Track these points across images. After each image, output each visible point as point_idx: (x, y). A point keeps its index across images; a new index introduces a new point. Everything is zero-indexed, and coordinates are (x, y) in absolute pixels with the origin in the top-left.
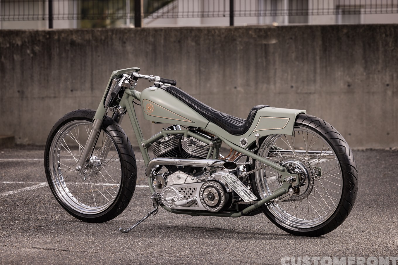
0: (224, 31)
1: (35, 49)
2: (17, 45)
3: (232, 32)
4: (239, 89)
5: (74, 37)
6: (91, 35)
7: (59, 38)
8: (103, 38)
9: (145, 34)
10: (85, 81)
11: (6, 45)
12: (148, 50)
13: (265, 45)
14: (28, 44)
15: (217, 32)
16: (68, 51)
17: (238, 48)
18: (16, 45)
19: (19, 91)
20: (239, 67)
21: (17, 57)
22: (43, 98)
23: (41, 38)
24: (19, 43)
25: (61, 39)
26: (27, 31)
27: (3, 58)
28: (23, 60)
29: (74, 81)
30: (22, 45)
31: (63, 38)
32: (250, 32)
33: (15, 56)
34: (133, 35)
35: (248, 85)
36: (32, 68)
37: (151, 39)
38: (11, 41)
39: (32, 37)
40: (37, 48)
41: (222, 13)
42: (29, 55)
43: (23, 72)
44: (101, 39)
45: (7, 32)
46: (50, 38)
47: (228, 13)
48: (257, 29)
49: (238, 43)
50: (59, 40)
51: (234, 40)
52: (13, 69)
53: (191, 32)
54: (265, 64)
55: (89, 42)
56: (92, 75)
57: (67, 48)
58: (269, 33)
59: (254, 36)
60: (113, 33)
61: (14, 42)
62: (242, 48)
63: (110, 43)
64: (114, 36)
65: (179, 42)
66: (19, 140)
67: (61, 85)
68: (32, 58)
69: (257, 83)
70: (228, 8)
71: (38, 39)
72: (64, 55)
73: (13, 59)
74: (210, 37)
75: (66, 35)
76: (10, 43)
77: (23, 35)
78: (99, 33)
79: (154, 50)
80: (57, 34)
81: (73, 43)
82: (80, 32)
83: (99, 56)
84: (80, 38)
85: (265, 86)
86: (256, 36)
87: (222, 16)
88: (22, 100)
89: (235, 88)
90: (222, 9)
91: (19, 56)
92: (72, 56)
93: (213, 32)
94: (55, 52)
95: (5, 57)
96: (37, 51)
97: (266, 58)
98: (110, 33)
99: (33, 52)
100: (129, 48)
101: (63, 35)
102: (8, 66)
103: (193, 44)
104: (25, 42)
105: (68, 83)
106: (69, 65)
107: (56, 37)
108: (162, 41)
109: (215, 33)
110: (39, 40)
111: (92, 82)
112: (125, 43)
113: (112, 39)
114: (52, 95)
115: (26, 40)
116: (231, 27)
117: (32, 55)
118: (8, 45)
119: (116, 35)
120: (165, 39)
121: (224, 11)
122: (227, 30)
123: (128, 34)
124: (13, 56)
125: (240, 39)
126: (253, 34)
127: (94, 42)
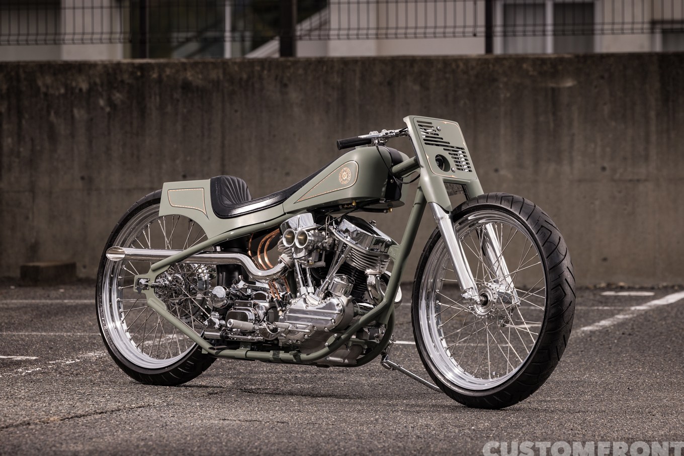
0: (474, 64)
1: (114, 98)
2: (81, 90)
3: (491, 66)
4: (503, 172)
5: (189, 75)
6: (221, 71)
7: (160, 76)
8: (245, 76)
9: (325, 68)
10: (209, 158)
11: (58, 89)
12: (330, 100)
13: (553, 89)
14: (100, 89)
15: (461, 65)
16: (178, 101)
17: (502, 96)
18: (77, 91)
19: (83, 178)
20: (502, 131)
21: (79, 114)
22: (129, 190)
23: (126, 77)
24: (84, 86)
25: (165, 79)
26: (100, 63)
27: (52, 114)
28: (92, 120)
29: (188, 159)
30: (90, 91)
31: (168, 76)
32: (525, 66)
33: (76, 111)
34: (301, 71)
35: (521, 166)
36: (109, 134)
37: (336, 79)
38: (69, 82)
39: (108, 74)
40: (118, 96)
41: (471, 30)
42: (102, 108)
43: (90, 142)
44: (241, 79)
45: (60, 65)
46: (142, 76)
47: (481, 30)
48: (538, 59)
49: (501, 86)
50: (160, 80)
51: (495, 80)
52: (73, 135)
53: (412, 66)
54: (552, 125)
55: (217, 84)
56: (223, 146)
57: (175, 96)
58: (560, 68)
59: (531, 73)
60: (263, 68)
61: (74, 84)
62: (508, 95)
63: (257, 86)
64: (265, 72)
65: (390, 84)
66: (83, 270)
67: (164, 166)
68: (109, 114)
69: (537, 162)
70: (481, 20)
71: (119, 79)
72: (169, 109)
73: (73, 117)
74: (448, 75)
75: (173, 71)
76: (66, 86)
77: (91, 72)
78: (236, 68)
79: (342, 100)
80: (156, 70)
81: (186, 87)
82: (200, 66)
83: (236, 111)
84: (200, 76)
85: (552, 166)
86: (535, 73)
87: (471, 34)
88: (89, 194)
89: (496, 170)
90: (470, 22)
91: (83, 112)
92: (185, 110)
93: (454, 66)
94: (153, 103)
95: (57, 113)
96: (118, 102)
97: (554, 114)
98: (258, 68)
99: (110, 102)
100: (294, 95)
101: (168, 71)
102: (62, 129)
103: (417, 88)
104: (95, 84)
105: (178, 162)
106: (179, 128)
107: (155, 76)
108: (357, 83)
109: (458, 66)
110: (122, 81)
111: (223, 159)
112: (286, 85)
113: (261, 78)
114: (147, 185)
115: (98, 80)
116: (489, 56)
117: (108, 109)
118: (62, 91)
119: (269, 70)
120: (363, 78)
121: (475, 26)
122: (479, 60)
123: (292, 70)
124: (72, 111)
125: (505, 79)
126: (530, 69)
127: (226, 84)
